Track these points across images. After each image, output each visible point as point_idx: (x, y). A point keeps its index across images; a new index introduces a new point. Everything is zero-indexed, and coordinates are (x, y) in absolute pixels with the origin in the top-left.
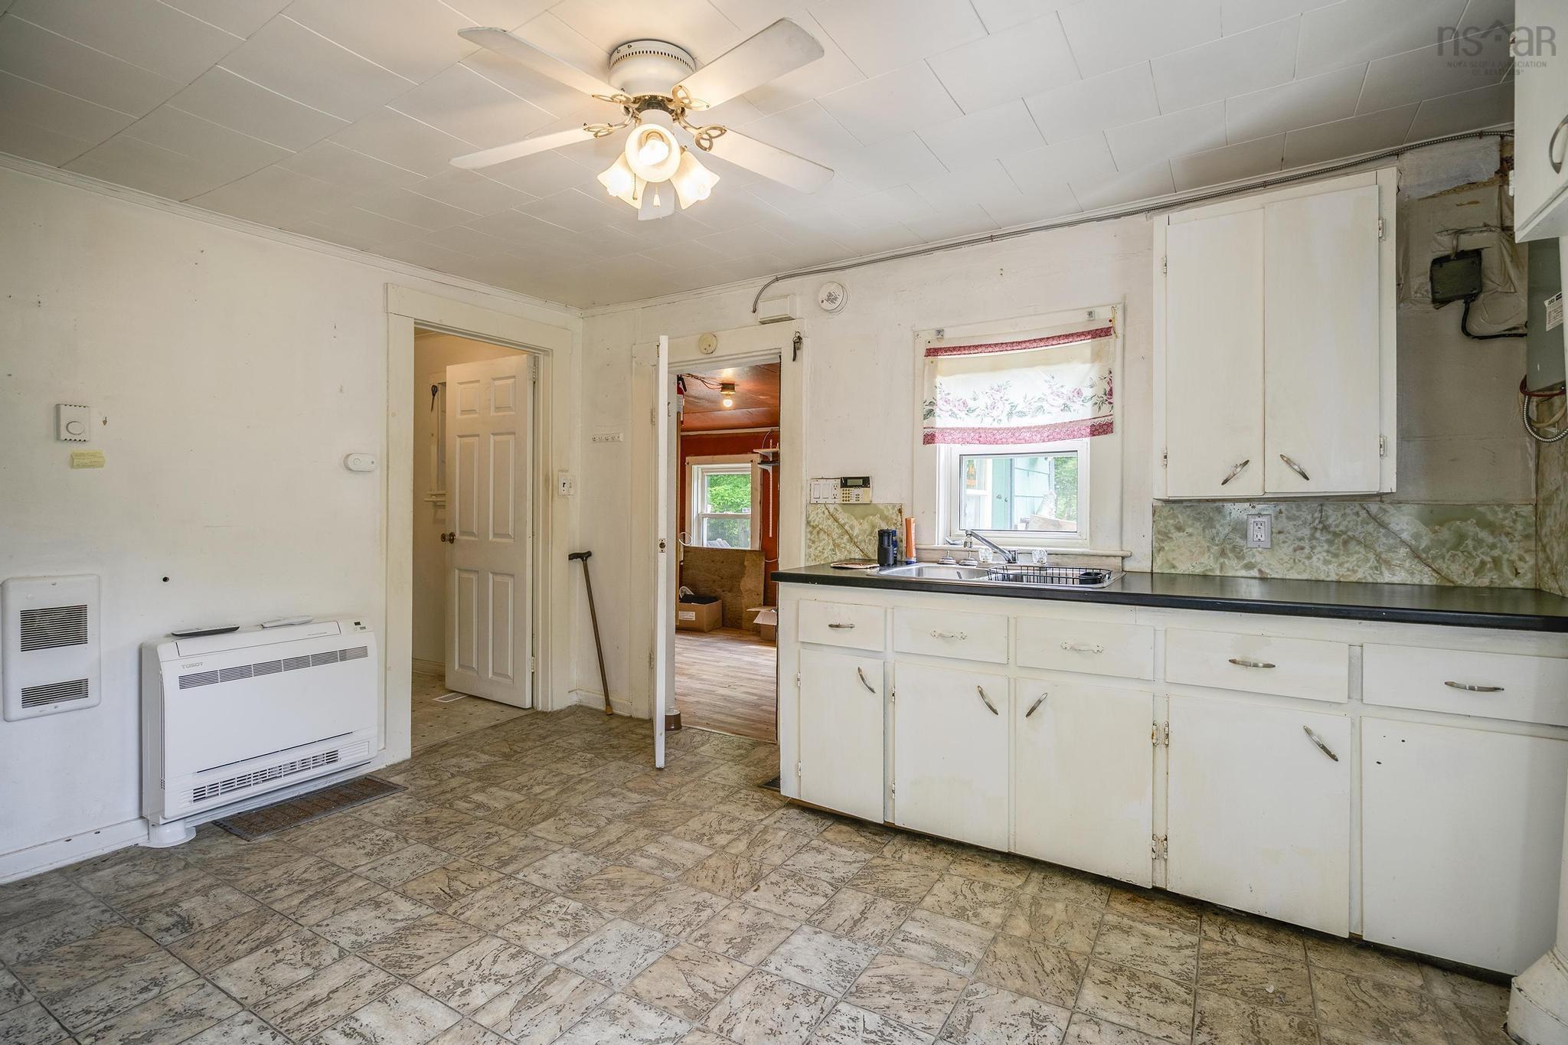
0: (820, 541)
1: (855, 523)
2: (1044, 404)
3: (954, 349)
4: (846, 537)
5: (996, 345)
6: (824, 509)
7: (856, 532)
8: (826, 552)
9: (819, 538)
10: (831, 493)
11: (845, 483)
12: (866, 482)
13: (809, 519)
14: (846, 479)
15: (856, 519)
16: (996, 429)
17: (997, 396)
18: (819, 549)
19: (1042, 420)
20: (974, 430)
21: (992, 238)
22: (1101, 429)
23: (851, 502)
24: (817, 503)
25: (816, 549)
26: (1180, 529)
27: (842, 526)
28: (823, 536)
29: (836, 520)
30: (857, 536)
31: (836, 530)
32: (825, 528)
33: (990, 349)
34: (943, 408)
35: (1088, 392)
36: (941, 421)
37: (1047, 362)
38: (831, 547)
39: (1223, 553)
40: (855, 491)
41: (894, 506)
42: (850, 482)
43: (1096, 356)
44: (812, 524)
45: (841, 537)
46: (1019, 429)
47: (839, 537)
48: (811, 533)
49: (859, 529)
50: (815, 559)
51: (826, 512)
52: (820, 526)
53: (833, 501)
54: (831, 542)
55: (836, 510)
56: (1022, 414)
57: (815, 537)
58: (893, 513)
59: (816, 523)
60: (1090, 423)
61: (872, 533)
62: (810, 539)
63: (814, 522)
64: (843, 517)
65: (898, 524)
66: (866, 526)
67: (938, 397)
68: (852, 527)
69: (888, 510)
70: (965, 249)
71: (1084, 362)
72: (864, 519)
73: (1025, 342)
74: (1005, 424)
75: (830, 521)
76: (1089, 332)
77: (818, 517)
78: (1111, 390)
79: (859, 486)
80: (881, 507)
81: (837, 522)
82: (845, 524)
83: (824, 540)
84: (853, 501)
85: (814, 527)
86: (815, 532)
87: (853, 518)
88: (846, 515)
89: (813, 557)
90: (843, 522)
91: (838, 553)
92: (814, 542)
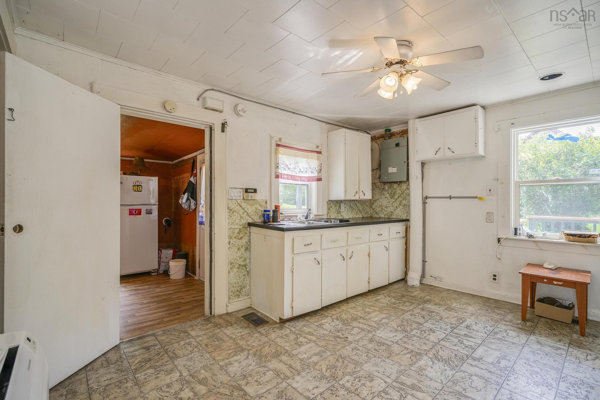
0: (234, 216)
1: (249, 207)
2: (307, 170)
3: (285, 146)
4: (246, 213)
5: (296, 148)
6: (235, 202)
7: (249, 211)
8: (237, 220)
9: (233, 215)
10: (238, 194)
11: (246, 191)
12: (255, 191)
13: (229, 206)
14: (247, 189)
15: (250, 206)
16: (296, 176)
17: (296, 165)
18: (233, 219)
19: (307, 175)
20: (290, 175)
21: (294, 113)
22: (319, 180)
23: (249, 199)
24: (232, 199)
25: (232, 219)
26: (331, 207)
27: (244, 209)
28: (235, 213)
29: (241, 206)
30: (250, 213)
31: (241, 211)
32: (236, 210)
33: (295, 149)
34: (281, 166)
35: (317, 169)
36: (281, 171)
37: (308, 157)
38: (239, 218)
39: (338, 213)
40: (250, 194)
41: (264, 200)
42: (249, 191)
43: (318, 159)
44: (230, 208)
45: (243, 213)
46: (302, 177)
47: (242, 214)
48: (230, 212)
49: (251, 210)
50: (232, 224)
51: (237, 203)
52: (234, 209)
53: (239, 198)
54: (239, 216)
55: (241, 202)
56: (302, 172)
57: (231, 214)
58: (264, 204)
59: (232, 208)
60: (317, 177)
61: (256, 211)
62: (229, 215)
63: (231, 207)
64: (244, 205)
65: (265, 208)
66: (254, 209)
67: (280, 162)
68: (248, 209)
69: (262, 202)
70: (286, 112)
71: (315, 160)
72: (253, 206)
73: (303, 150)
74: (298, 175)
75: (239, 207)
76: (316, 151)
77: (233, 206)
78: (321, 169)
79: (252, 192)
80: (259, 201)
81: (241, 207)
82: (245, 208)
83: (236, 215)
84: (250, 198)
85: (231, 210)
86: (231, 212)
87: (248, 205)
88: (245, 204)
89: (231, 223)
90: (244, 207)
91: (242, 221)
92: (231, 217)
